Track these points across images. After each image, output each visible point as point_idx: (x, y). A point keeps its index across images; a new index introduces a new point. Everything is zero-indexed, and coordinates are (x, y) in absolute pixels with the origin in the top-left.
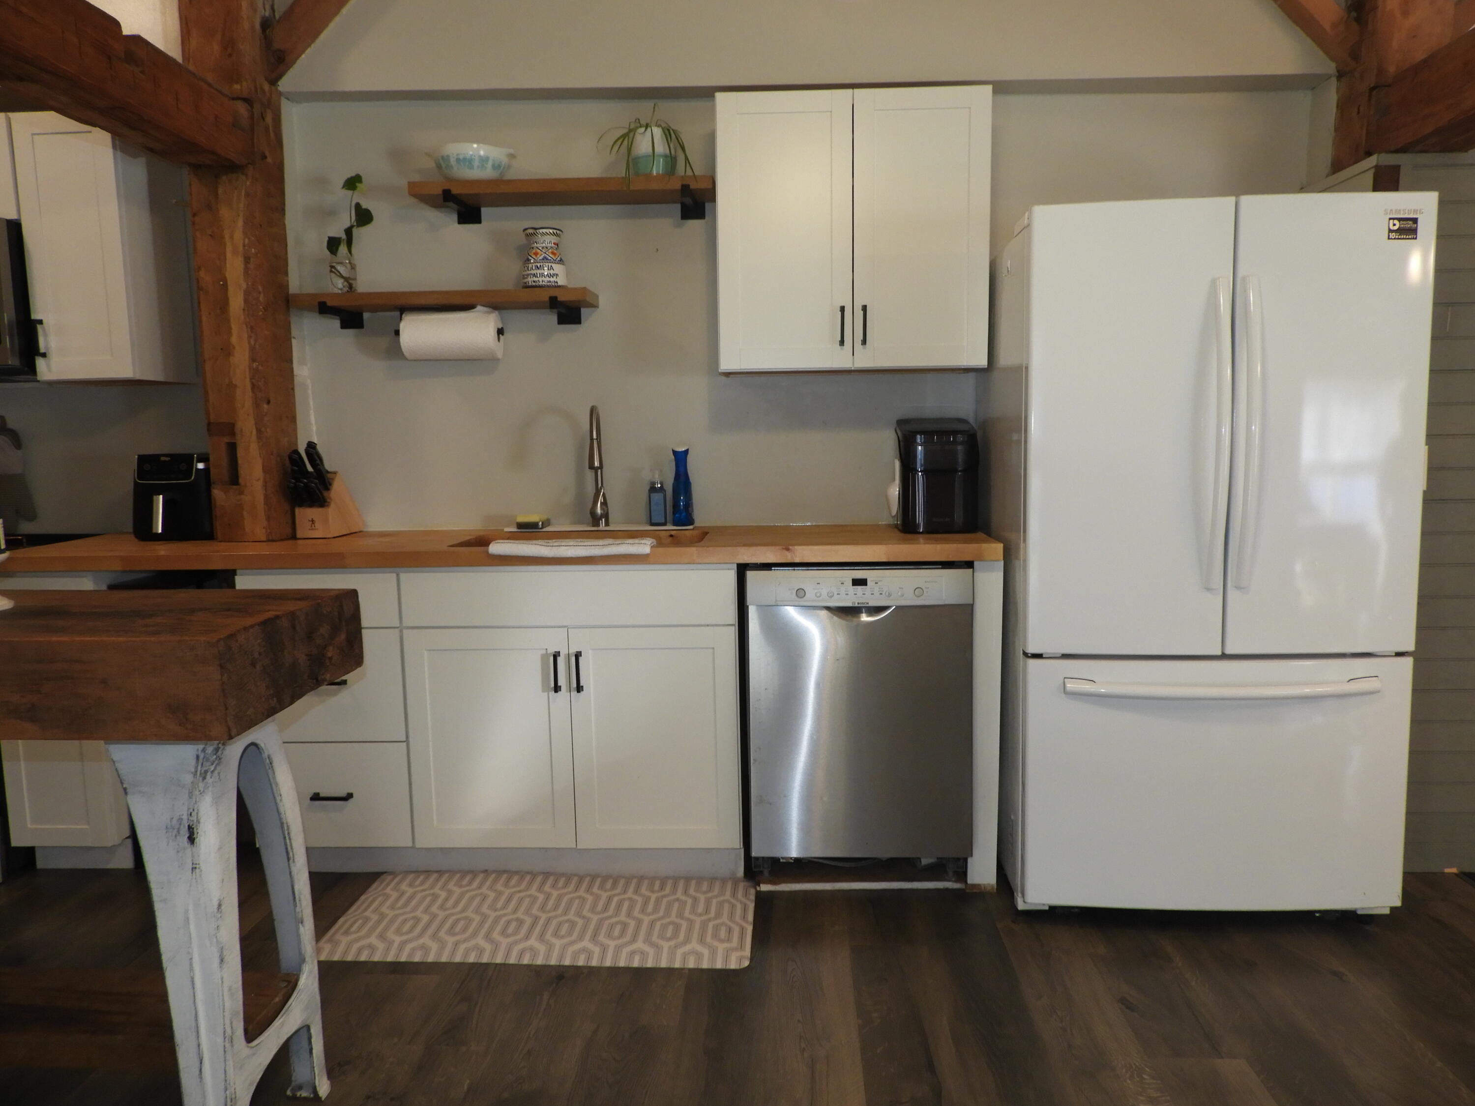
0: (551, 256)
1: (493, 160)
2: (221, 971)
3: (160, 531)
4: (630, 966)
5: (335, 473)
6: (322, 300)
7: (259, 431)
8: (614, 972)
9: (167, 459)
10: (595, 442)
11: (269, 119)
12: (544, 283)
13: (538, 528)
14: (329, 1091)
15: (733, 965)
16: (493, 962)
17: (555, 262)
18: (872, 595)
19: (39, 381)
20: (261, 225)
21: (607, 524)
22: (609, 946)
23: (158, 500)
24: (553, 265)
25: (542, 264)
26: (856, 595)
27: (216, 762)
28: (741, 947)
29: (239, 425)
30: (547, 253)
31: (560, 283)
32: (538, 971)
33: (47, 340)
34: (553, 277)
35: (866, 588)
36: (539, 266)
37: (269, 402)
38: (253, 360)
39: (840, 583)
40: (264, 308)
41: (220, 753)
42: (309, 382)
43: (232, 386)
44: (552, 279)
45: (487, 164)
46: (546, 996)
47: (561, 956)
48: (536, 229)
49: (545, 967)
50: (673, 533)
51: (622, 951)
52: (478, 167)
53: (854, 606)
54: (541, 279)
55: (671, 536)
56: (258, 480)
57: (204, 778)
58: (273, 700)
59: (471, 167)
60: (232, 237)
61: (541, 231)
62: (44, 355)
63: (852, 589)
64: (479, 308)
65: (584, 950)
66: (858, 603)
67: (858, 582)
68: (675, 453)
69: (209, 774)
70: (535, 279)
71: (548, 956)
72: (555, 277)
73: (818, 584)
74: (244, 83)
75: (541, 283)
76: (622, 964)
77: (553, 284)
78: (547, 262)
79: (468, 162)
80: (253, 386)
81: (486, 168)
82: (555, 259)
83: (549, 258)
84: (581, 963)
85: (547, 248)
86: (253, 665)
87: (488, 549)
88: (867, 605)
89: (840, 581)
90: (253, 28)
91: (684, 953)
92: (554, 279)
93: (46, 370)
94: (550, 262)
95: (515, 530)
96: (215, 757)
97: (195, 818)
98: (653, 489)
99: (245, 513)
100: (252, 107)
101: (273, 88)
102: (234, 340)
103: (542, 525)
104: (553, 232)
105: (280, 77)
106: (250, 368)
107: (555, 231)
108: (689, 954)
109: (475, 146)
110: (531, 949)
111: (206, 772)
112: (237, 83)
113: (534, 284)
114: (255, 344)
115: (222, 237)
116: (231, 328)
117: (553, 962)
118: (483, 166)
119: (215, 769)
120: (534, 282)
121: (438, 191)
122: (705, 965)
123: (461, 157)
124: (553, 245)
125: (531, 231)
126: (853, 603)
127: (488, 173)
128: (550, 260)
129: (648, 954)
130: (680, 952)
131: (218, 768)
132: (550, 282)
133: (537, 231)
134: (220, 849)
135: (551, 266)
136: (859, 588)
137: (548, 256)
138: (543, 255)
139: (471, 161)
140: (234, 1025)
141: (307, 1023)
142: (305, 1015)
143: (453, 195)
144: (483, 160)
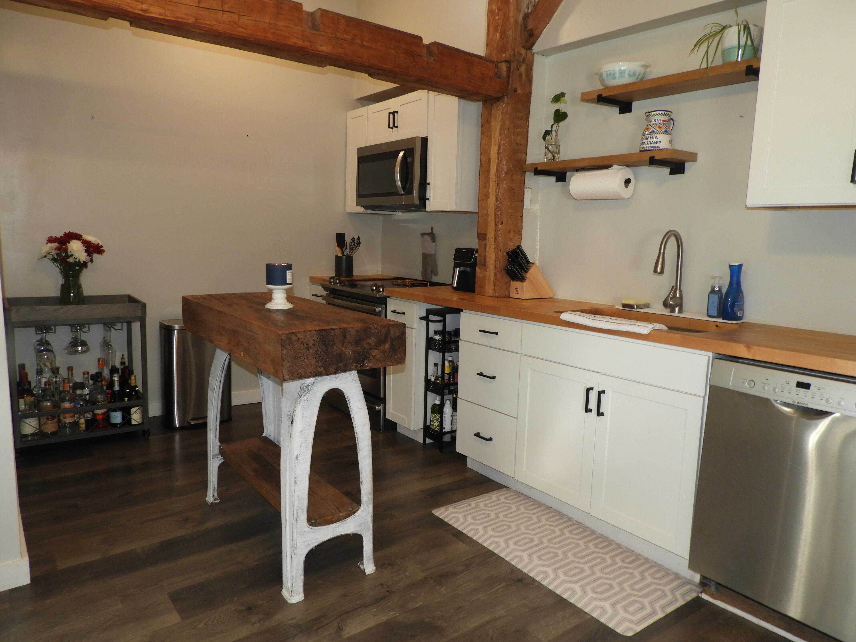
0: (657, 129)
1: (629, 71)
2: (294, 487)
3: (455, 286)
4: (561, 596)
5: (533, 264)
6: (536, 167)
7: (496, 239)
8: (551, 593)
9: (465, 251)
10: (661, 255)
11: (523, 69)
12: (649, 148)
13: (634, 309)
14: (373, 572)
15: (619, 630)
16: (499, 555)
17: (660, 133)
18: (813, 399)
19: (427, 211)
20: (508, 128)
21: (680, 311)
22: (560, 577)
23: (457, 270)
24: (657, 135)
25: (650, 135)
26: (798, 396)
27: (307, 391)
28: (637, 623)
29: (488, 235)
30: (655, 128)
31: (661, 147)
32: (514, 570)
33: (430, 192)
34: (656, 144)
35: (808, 392)
36: (648, 137)
37: (502, 223)
38: (497, 200)
39: (786, 382)
40: (505, 173)
41: (309, 388)
42: (538, 212)
43: (487, 214)
44: (655, 145)
45: (624, 74)
46: (503, 584)
47: (531, 570)
48: (649, 112)
49: (520, 571)
50: (718, 324)
51: (564, 584)
52: (619, 77)
53: (794, 403)
54: (648, 146)
55: (717, 326)
56: (492, 264)
57: (300, 397)
58: (321, 369)
59: (614, 78)
60: (494, 137)
61: (652, 113)
62: (428, 199)
63: (795, 389)
64: (614, 167)
65: (545, 573)
66: (798, 403)
67: (800, 385)
68: (731, 267)
69: (303, 396)
70: (645, 146)
71: (525, 566)
72: (658, 144)
73: (766, 379)
74: (507, 53)
75: (648, 148)
76: (558, 592)
77: (656, 148)
78: (654, 134)
79: (612, 75)
80: (495, 214)
81: (624, 77)
82: (660, 131)
83: (656, 131)
84: (538, 579)
85: (656, 124)
86: (308, 349)
87: (560, 315)
88: (806, 406)
89: (786, 381)
90: (516, 22)
91: (596, 605)
92: (658, 145)
93: (430, 206)
94: (656, 134)
95: (621, 308)
96: (307, 389)
97: (294, 414)
98: (713, 291)
99: (486, 281)
100: (510, 64)
101: (529, 51)
102: (490, 190)
103: (636, 307)
104: (664, 113)
105: (533, 44)
106: (495, 204)
107: (666, 112)
108: (599, 607)
109: (621, 63)
110: (521, 558)
111: (302, 395)
112: (504, 53)
113: (644, 149)
114: (498, 193)
115: (491, 137)
116: (490, 184)
117: (525, 571)
118: (622, 76)
119: (306, 394)
120: (644, 148)
121: (595, 96)
122: (602, 620)
123: (608, 72)
124: (661, 122)
125: (648, 114)
126: (793, 402)
127: (626, 80)
128: (656, 132)
129: (577, 594)
130: (595, 603)
131: (307, 395)
132: (654, 147)
133: (650, 113)
134: (301, 431)
135: (656, 136)
136: (802, 390)
137: (655, 130)
138: (652, 129)
139: (614, 74)
140: (299, 513)
141: (359, 533)
142: (357, 529)
143: (604, 97)
144: (622, 72)
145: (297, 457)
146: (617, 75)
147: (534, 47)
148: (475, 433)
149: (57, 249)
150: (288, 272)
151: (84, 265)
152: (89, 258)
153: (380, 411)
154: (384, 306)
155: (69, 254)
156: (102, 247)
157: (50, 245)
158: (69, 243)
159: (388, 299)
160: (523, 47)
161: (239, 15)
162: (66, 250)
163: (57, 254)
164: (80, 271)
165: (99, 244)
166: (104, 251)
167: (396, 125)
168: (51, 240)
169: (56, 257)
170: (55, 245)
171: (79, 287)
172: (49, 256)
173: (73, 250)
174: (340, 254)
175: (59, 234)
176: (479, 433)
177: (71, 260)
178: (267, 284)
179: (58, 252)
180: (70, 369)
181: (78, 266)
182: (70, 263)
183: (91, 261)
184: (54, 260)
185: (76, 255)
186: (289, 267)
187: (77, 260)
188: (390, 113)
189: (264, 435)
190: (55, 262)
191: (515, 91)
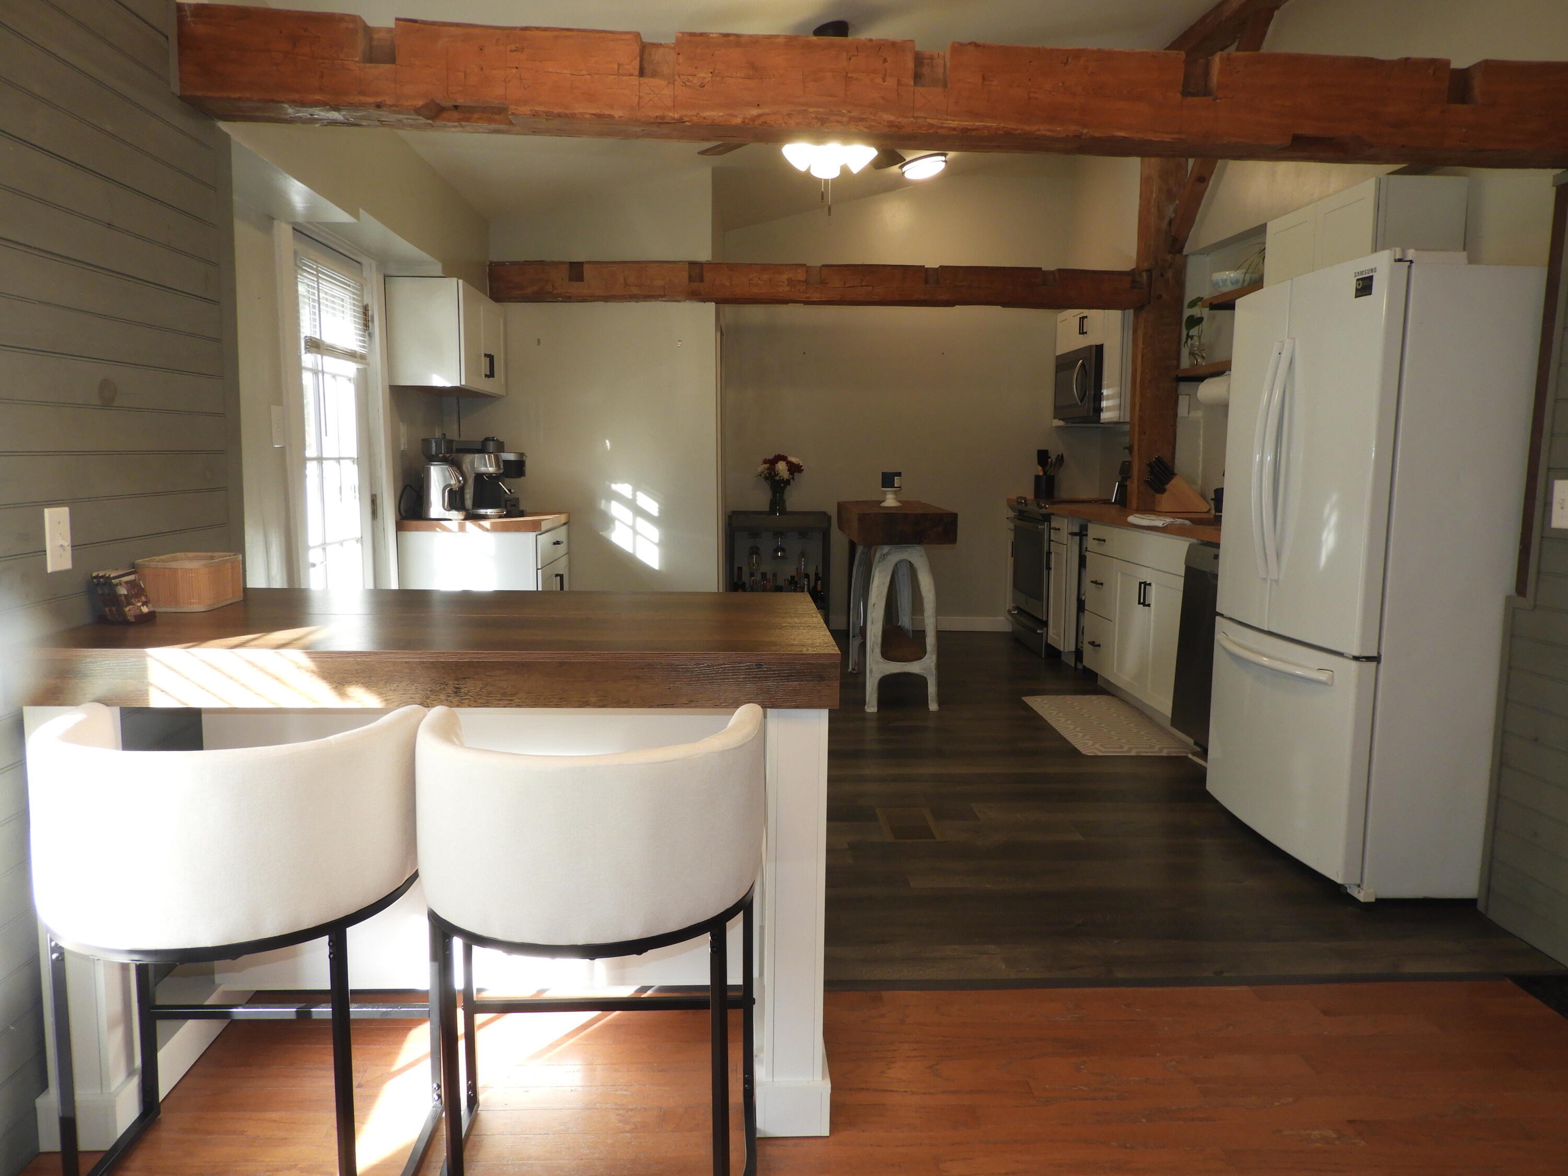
5: (1177, 475)
7: (1139, 450)
11: (1169, 274)
14: (936, 710)
19: (1101, 423)
27: (883, 559)
29: (1134, 447)
33: (1103, 402)
38: (1140, 410)
41: (885, 556)
43: (1135, 425)
56: (1136, 476)
62: (1102, 410)
74: (1149, 262)
80: (1139, 424)
87: (1129, 518)
90: (1158, 230)
93: (1103, 417)
96: (883, 557)
100: (1151, 273)
102: (1136, 400)
105: (1182, 247)
106: (1139, 414)
112: (1146, 262)
114: (1142, 402)
116: (1137, 394)
119: (882, 561)
139: (1218, 283)
140: (874, 646)
141: (924, 675)
142: (922, 671)
143: (1215, 305)
144: (1225, 281)
145: (874, 605)
146: (1221, 284)
147: (1184, 250)
148: (1090, 641)
149: (768, 469)
150: (896, 478)
151: (787, 482)
152: (791, 477)
153: (1042, 634)
154: (1048, 523)
155: (777, 473)
156: (801, 466)
157: (764, 465)
158: (777, 463)
159: (1052, 516)
160: (1170, 252)
161: (873, 287)
162: (774, 469)
163: (768, 473)
164: (785, 487)
165: (799, 464)
166: (803, 470)
167: (1085, 331)
168: (765, 462)
169: (767, 475)
170: (767, 466)
171: (784, 502)
172: (763, 475)
173: (779, 469)
174: (1041, 474)
175: (771, 457)
176: (1094, 642)
177: (777, 478)
178: (882, 487)
179: (768, 471)
180: (775, 575)
181: (782, 483)
182: (777, 480)
183: (793, 479)
184: (766, 478)
185: (781, 474)
186: (899, 474)
187: (782, 478)
188: (1080, 318)
189: (899, 624)
190: (767, 480)
191: (1160, 297)
